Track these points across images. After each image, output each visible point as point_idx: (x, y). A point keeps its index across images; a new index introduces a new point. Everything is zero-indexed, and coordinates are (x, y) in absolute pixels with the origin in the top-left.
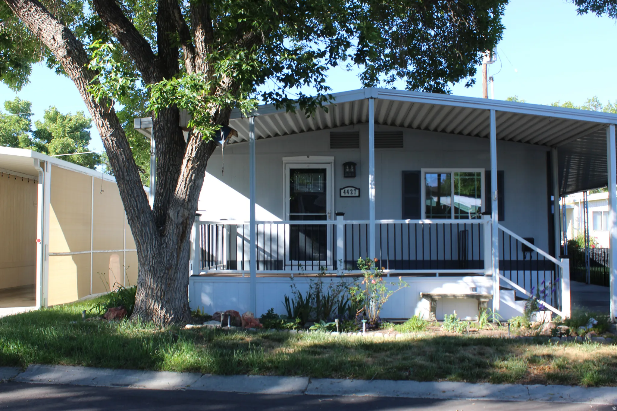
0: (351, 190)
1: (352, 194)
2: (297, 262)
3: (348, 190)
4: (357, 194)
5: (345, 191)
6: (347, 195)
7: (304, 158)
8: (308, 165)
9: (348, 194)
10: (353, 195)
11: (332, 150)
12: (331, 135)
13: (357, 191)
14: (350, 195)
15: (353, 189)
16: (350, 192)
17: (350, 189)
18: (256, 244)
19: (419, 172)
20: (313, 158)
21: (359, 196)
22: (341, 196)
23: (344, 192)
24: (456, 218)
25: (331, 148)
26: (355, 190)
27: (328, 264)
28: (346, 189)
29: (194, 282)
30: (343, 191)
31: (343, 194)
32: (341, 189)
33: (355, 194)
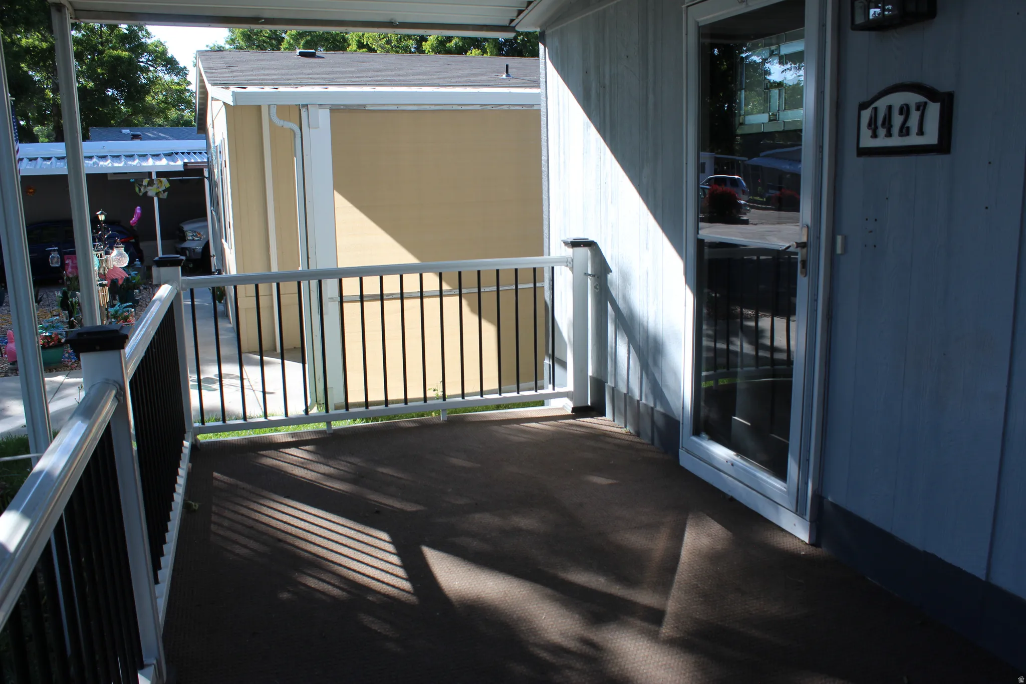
0: (905, 110)
1: (905, 131)
3: (889, 112)
4: (931, 137)
5: (875, 115)
6: (881, 142)
9: (889, 134)
10: (914, 140)
13: (934, 110)
14: (896, 141)
15: (913, 98)
16: (897, 120)
17: (897, 99)
21: (944, 146)
22: (861, 154)
23: (874, 125)
26: (923, 108)
28: (882, 104)
31: (867, 142)
32: (863, 106)
33: (921, 132)
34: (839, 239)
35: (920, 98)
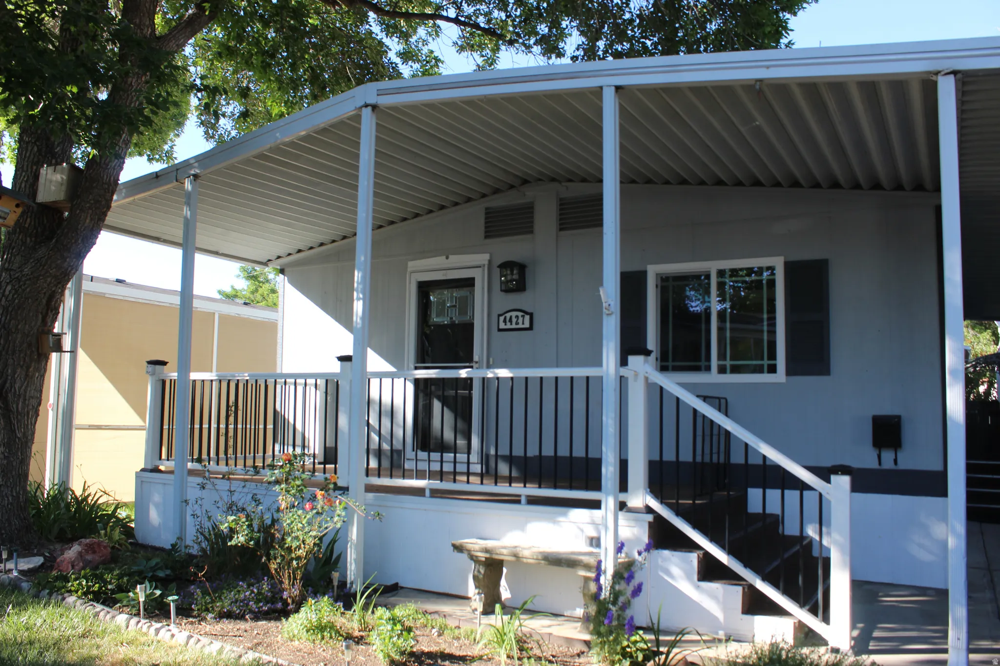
0: (517, 317)
1: (517, 323)
2: (426, 454)
3: (511, 317)
4: (527, 325)
5: (505, 318)
6: (509, 326)
7: (439, 261)
8: (445, 271)
9: (511, 324)
10: (520, 326)
11: (488, 241)
12: (486, 214)
13: (527, 318)
14: (514, 326)
15: (520, 314)
16: (514, 320)
17: (514, 314)
18: (367, 419)
19: (644, 273)
20: (456, 260)
21: (531, 328)
22: (500, 330)
23: (505, 321)
24: (722, 370)
25: (486, 237)
26: (523, 317)
27: (471, 461)
28: (508, 315)
29: (142, 481)
30: (502, 318)
31: (502, 326)
32: (499, 315)
33: (523, 324)
34: (491, 360)
35: (523, 314)
